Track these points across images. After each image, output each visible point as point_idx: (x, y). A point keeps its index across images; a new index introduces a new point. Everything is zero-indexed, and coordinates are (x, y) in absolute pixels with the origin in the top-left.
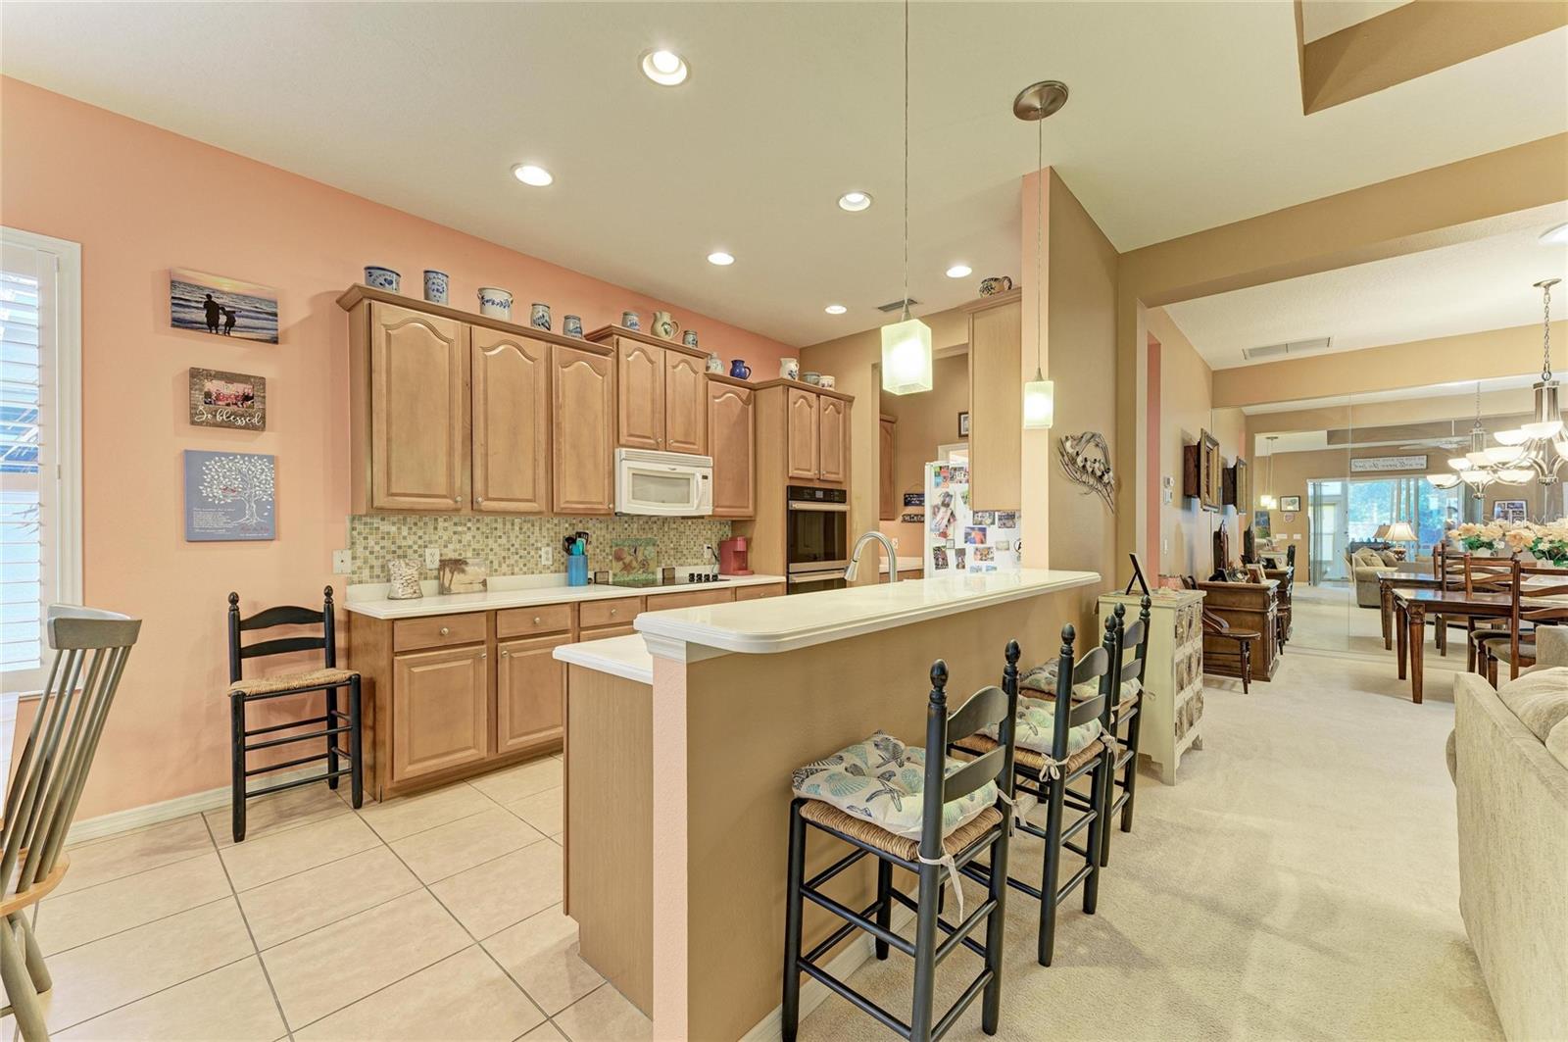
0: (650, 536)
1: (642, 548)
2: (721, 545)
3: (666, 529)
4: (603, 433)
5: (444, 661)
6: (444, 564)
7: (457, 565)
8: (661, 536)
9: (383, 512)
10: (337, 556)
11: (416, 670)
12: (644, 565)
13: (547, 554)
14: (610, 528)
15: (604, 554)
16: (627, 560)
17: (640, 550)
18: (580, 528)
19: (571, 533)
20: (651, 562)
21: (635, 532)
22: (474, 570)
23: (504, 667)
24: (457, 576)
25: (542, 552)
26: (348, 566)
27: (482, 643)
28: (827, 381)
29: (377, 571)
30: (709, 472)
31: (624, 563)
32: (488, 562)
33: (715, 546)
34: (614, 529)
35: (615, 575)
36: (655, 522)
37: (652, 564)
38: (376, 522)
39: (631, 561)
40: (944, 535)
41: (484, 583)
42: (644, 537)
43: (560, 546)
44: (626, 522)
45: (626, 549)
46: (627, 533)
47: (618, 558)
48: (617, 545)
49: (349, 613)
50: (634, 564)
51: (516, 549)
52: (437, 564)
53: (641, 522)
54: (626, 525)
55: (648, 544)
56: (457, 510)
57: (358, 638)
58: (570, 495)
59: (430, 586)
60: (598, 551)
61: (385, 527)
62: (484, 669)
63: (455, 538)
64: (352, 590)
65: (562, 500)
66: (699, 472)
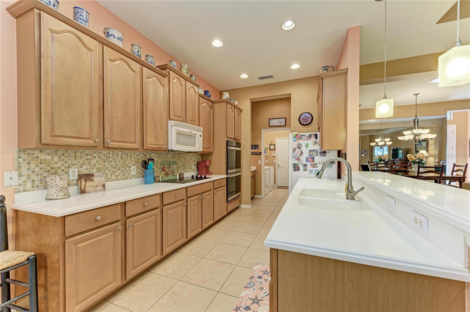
0: (175, 160)
1: (172, 165)
2: (198, 163)
3: (180, 157)
4: (165, 115)
5: (99, 236)
6: (80, 177)
7: (88, 177)
8: (178, 160)
9: (43, 147)
10: (7, 175)
11: (80, 245)
12: (173, 172)
13: (134, 170)
14: (160, 157)
15: (158, 168)
16: (167, 171)
17: (171, 166)
18: (148, 157)
19: (145, 159)
20: (175, 171)
21: (169, 158)
22: (98, 179)
23: (129, 232)
24: (89, 183)
25: (132, 169)
26: (16, 181)
27: (118, 221)
29: (37, 183)
30: (201, 134)
31: (165, 172)
32: (105, 174)
33: (196, 164)
34: (161, 157)
35: (162, 178)
36: (177, 154)
37: (176, 172)
38: (37, 153)
39: (168, 171)
40: (298, 159)
41: (104, 186)
42: (173, 160)
43: (140, 165)
44: (166, 154)
45: (166, 166)
46: (166, 159)
47: (163, 170)
48: (163, 164)
49: (16, 211)
50: (169, 172)
51: (120, 167)
52: (76, 177)
53: (172, 154)
54: (166, 156)
55: (174, 164)
56: (96, 147)
57: (23, 226)
59: (73, 190)
60: (155, 167)
61: (42, 156)
62: (119, 236)
63: (87, 162)
64: (17, 196)
65: (148, 143)
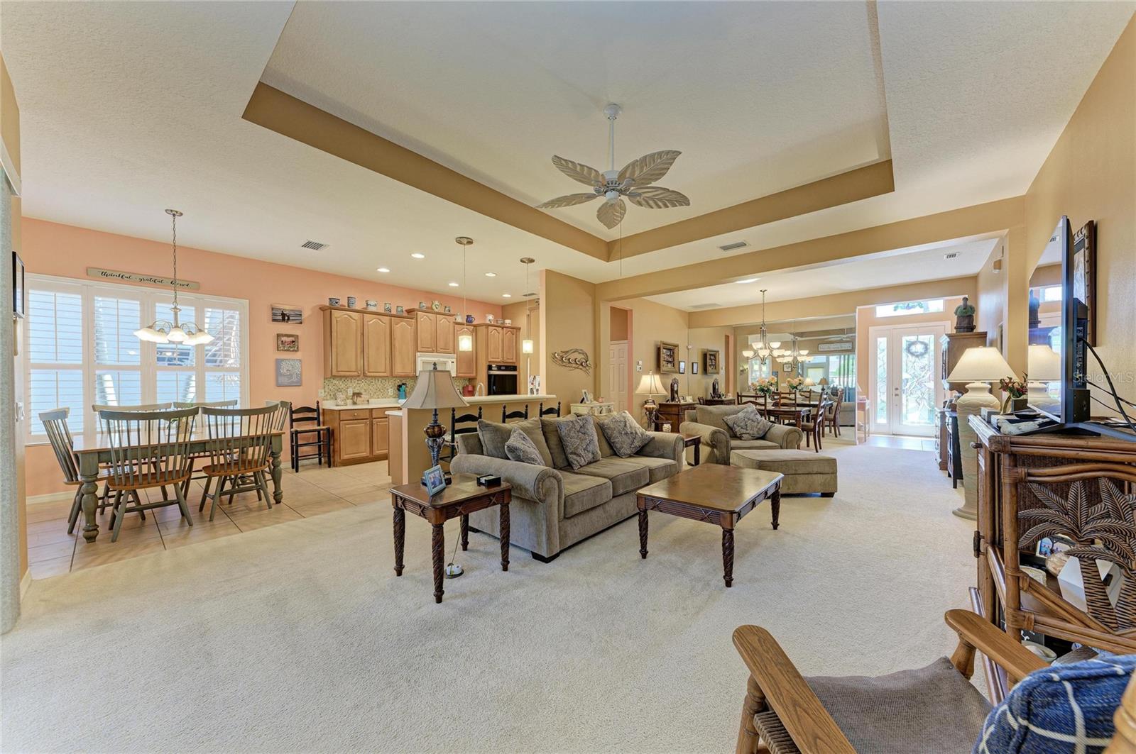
2: (463, 388)
4: (411, 348)
5: (356, 424)
6: (354, 394)
7: (359, 395)
9: (334, 377)
10: (320, 391)
11: (347, 426)
13: (391, 391)
18: (404, 382)
19: (400, 383)
22: (364, 397)
23: (375, 427)
24: (359, 399)
25: (389, 390)
26: (323, 395)
27: (367, 419)
28: (508, 322)
29: (332, 396)
30: (455, 360)
32: (369, 394)
33: (461, 388)
38: (332, 380)
40: (532, 384)
41: (368, 401)
43: (396, 388)
49: (324, 409)
51: (380, 389)
52: (352, 394)
56: (359, 376)
57: (327, 418)
58: (399, 370)
59: (349, 402)
60: (411, 390)
61: (335, 382)
62: (368, 428)
63: (358, 385)
64: (325, 402)
65: (396, 371)
66: (450, 361)
